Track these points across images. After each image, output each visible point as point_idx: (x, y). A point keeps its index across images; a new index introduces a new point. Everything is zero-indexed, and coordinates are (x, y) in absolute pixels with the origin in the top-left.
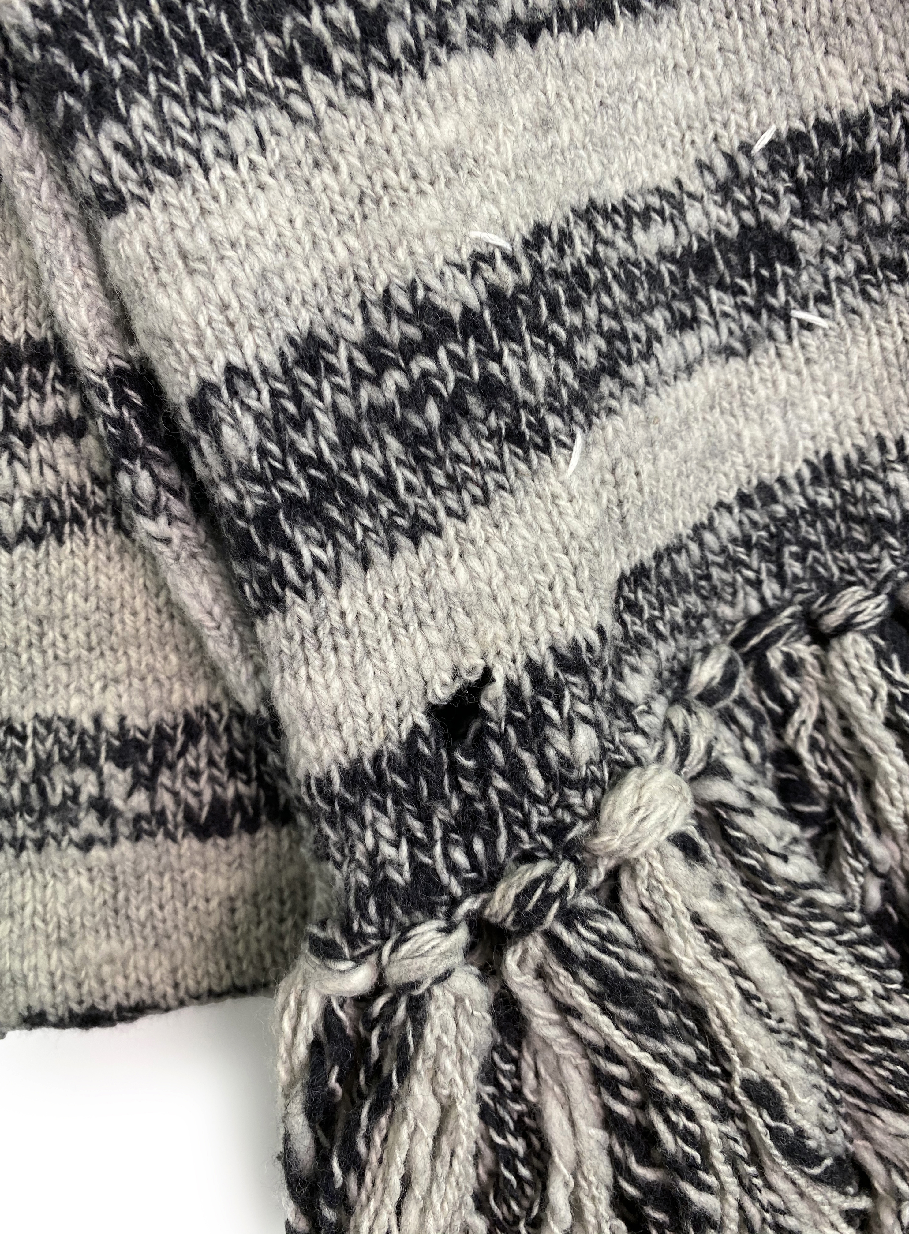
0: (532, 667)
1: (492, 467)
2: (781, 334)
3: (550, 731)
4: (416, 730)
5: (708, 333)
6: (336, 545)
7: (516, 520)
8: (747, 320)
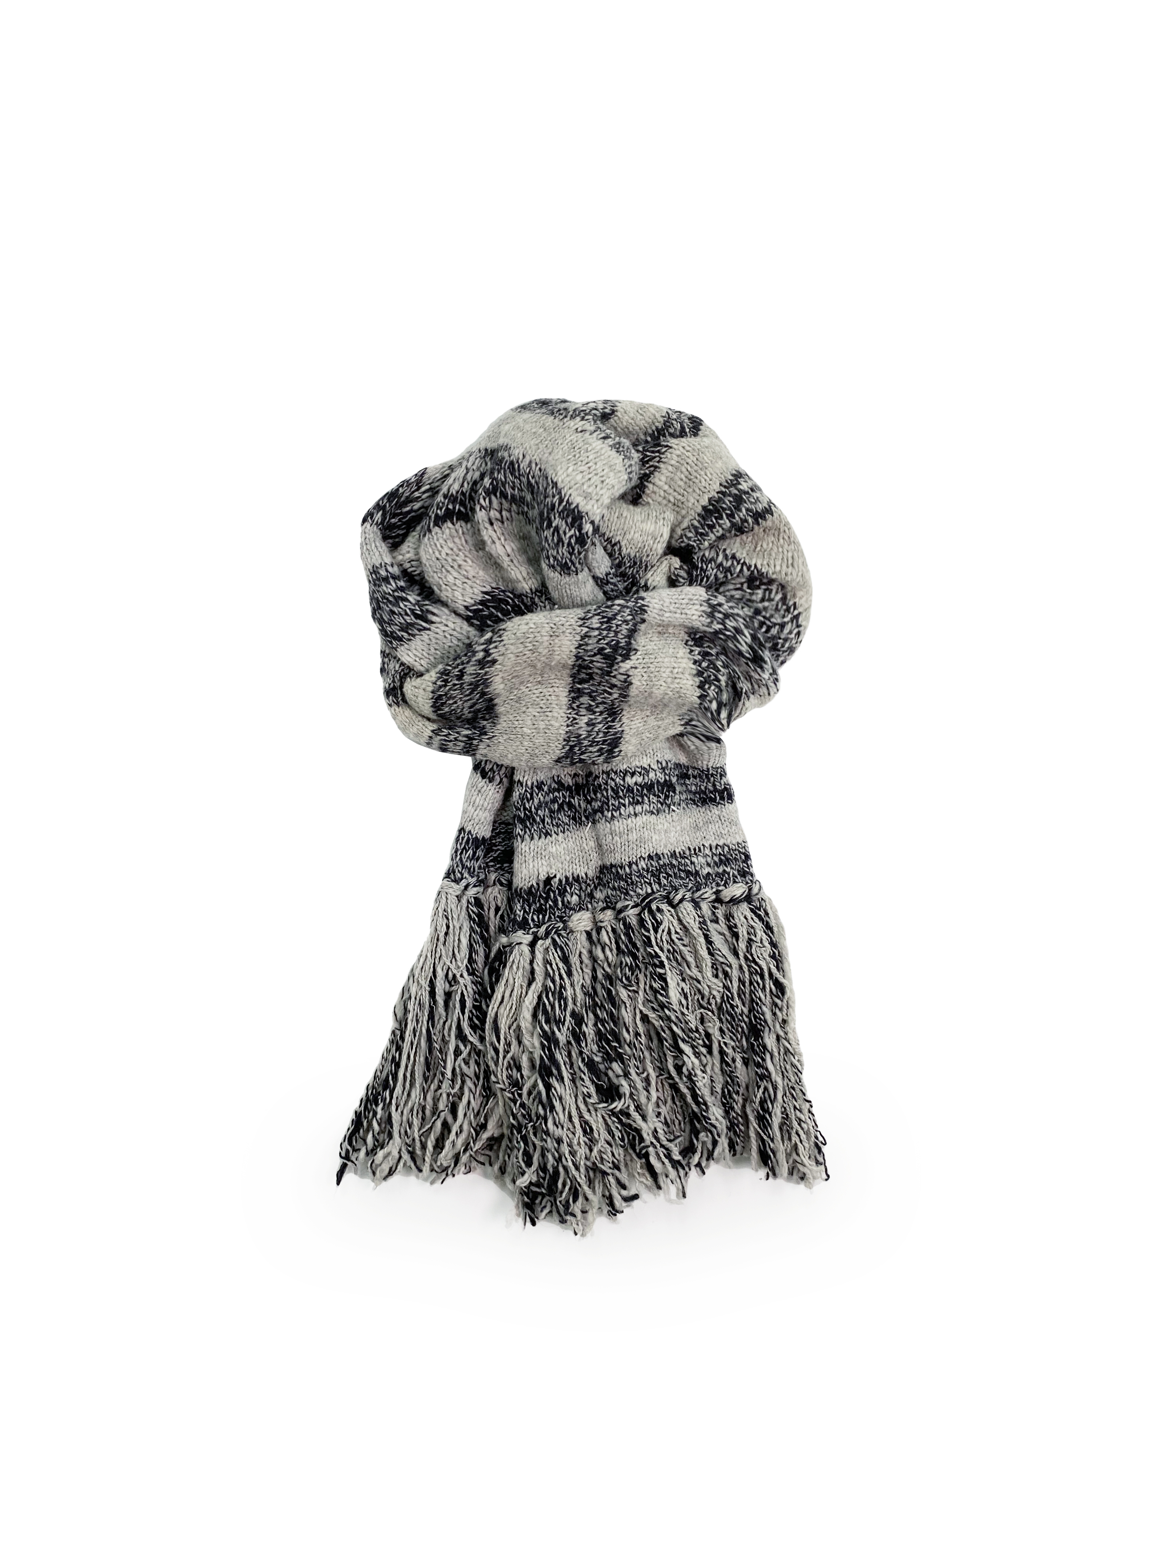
0: (567, 878)
1: (567, 824)
2: (667, 811)
3: (567, 894)
4: (532, 885)
5: (646, 807)
6: (525, 832)
7: (570, 839)
8: (659, 805)
